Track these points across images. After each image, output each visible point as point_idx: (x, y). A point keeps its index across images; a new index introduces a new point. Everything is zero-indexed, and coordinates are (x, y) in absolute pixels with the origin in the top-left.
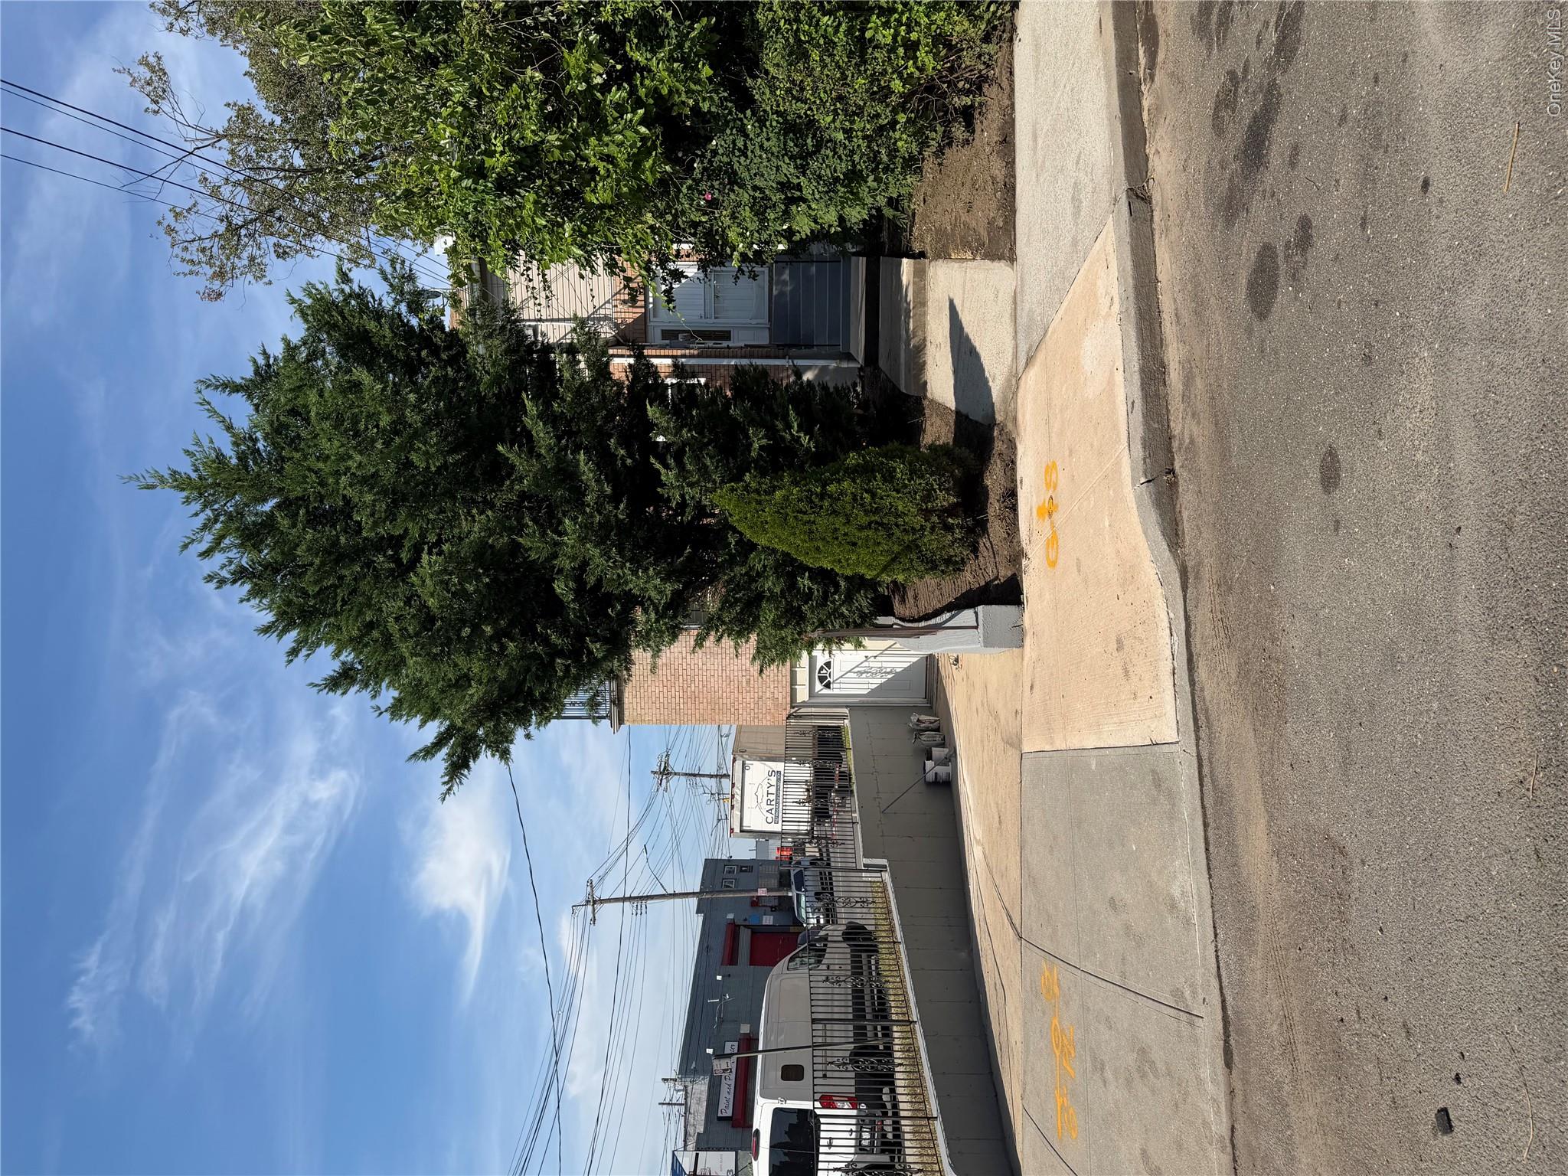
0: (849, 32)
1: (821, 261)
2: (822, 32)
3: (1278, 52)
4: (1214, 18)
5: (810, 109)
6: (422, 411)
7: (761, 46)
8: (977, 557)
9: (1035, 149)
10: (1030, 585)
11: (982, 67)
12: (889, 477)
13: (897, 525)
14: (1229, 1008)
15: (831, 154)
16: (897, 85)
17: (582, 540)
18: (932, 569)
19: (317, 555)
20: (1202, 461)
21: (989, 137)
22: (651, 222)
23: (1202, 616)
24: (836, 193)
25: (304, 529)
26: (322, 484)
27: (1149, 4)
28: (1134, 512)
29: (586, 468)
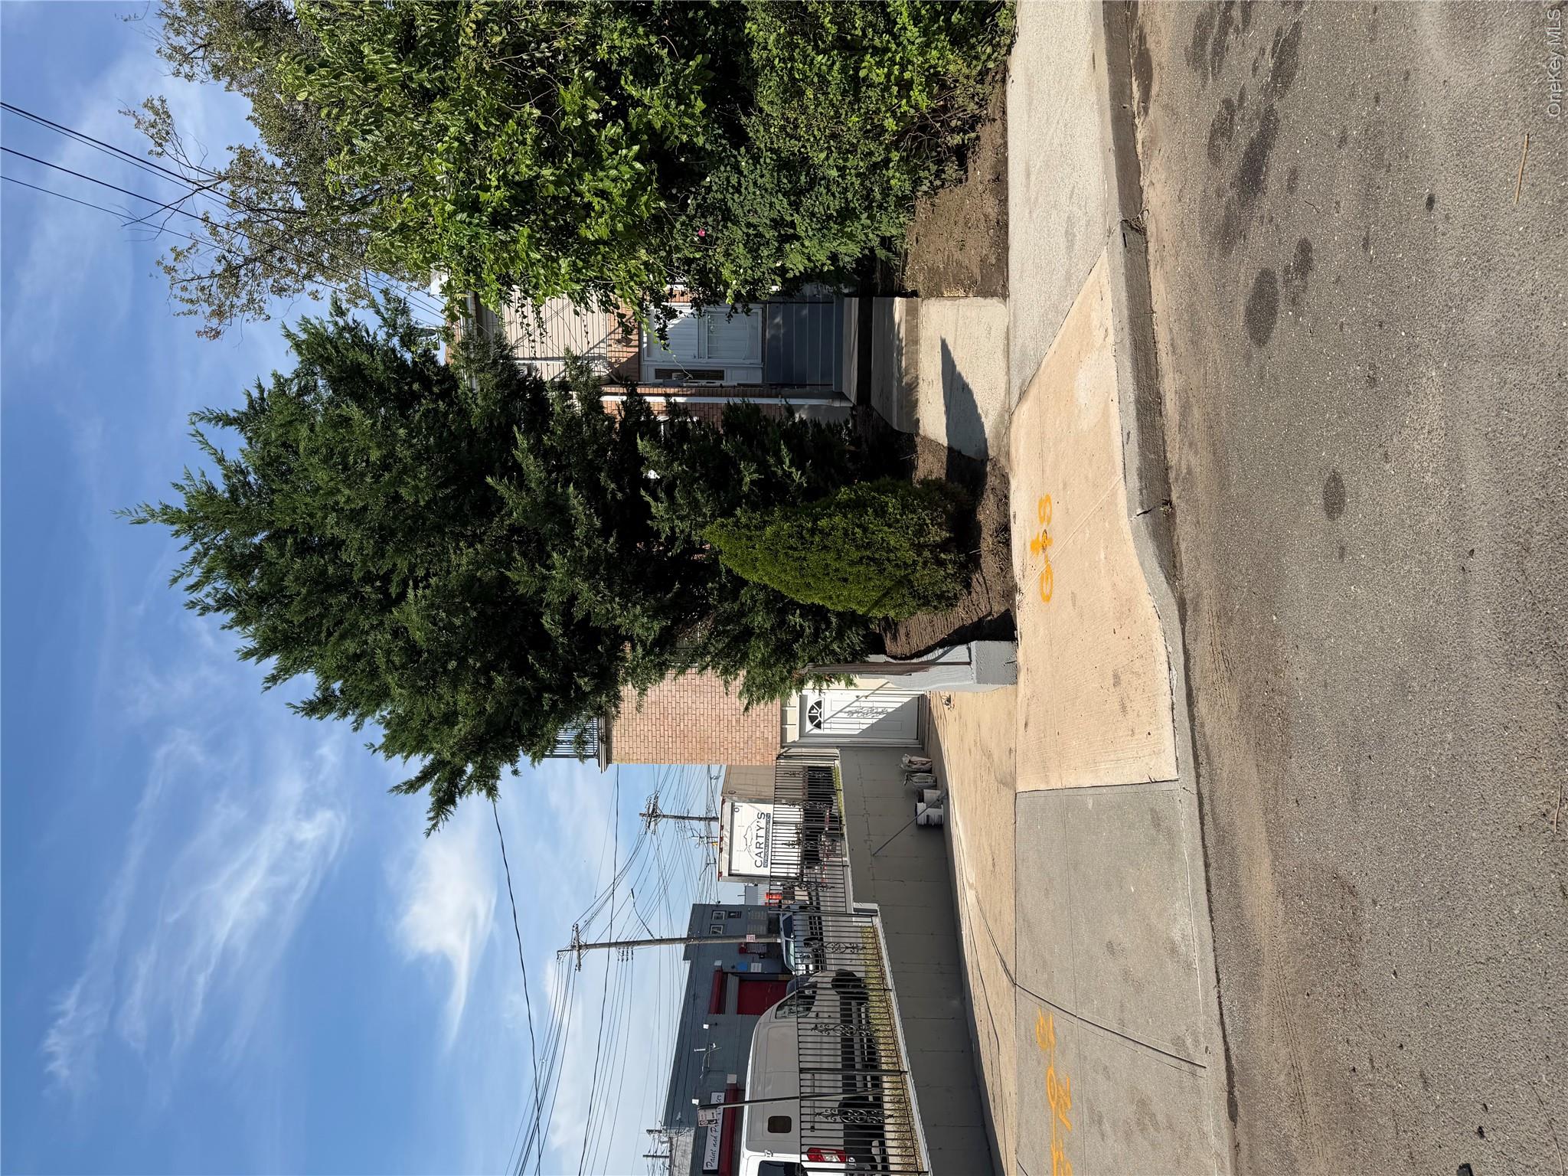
0: (843, 70)
1: (813, 301)
2: (816, 70)
3: (1274, 78)
4: (1209, 48)
5: (804, 146)
6: (411, 446)
7: (756, 83)
8: (970, 593)
9: (1028, 186)
10: (1024, 621)
11: (975, 107)
12: (881, 512)
13: (888, 560)
14: (1233, 1058)
15: (824, 192)
16: (890, 124)
17: (571, 574)
18: (924, 605)
19: (304, 584)
20: (1200, 491)
21: (982, 176)
22: (645, 258)
23: (1201, 650)
24: (829, 229)
25: (292, 559)
26: (312, 515)
27: (1142, 38)
28: (1131, 544)
29: (576, 501)
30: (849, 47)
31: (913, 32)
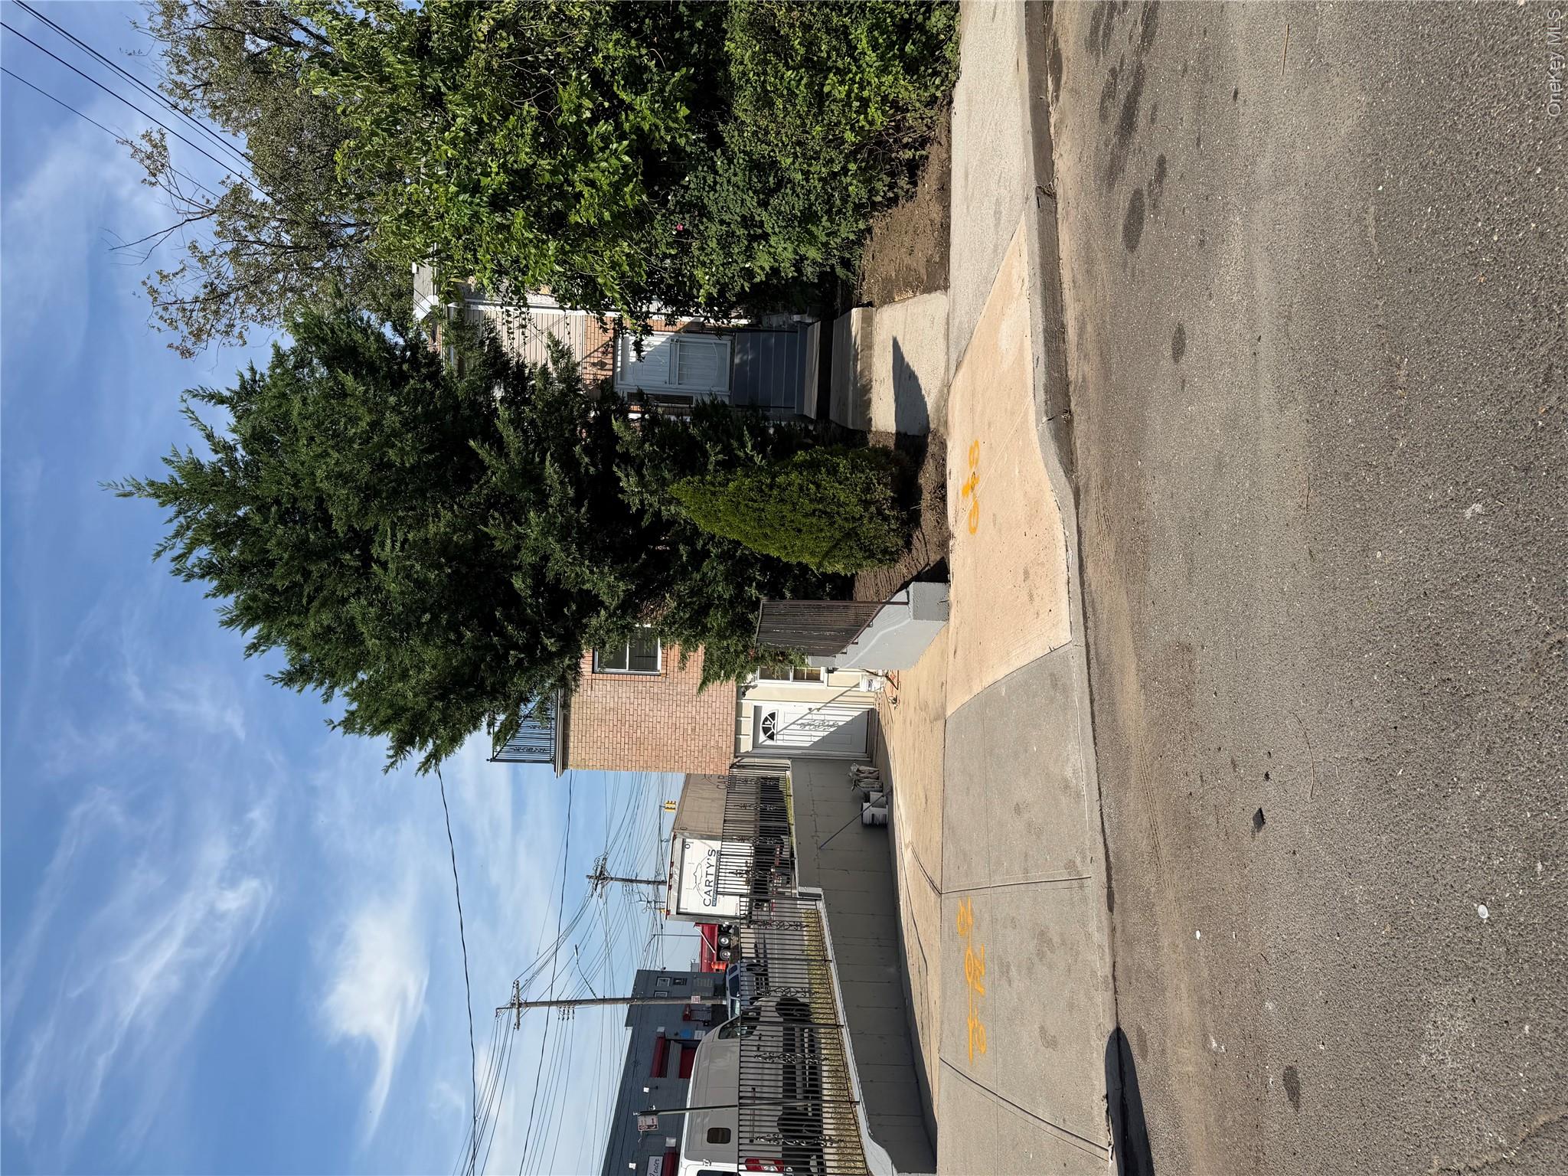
0: (808, 86)
1: (779, 330)
2: (785, 84)
3: (1143, 41)
4: (1101, 33)
5: (773, 151)
6: (400, 413)
7: (732, 96)
8: (910, 551)
9: (966, 186)
10: (956, 563)
11: (925, 129)
12: (833, 471)
13: (838, 513)
14: (1111, 854)
15: (790, 192)
16: (849, 136)
17: (545, 534)
18: (868, 557)
19: (286, 550)
20: (1092, 394)
21: (929, 187)
22: (627, 250)
23: (1091, 526)
24: (794, 228)
25: (275, 525)
26: (296, 485)
27: (1055, 42)
28: (1038, 451)
29: (551, 471)
30: (817, 67)
31: (871, 57)
